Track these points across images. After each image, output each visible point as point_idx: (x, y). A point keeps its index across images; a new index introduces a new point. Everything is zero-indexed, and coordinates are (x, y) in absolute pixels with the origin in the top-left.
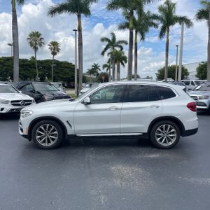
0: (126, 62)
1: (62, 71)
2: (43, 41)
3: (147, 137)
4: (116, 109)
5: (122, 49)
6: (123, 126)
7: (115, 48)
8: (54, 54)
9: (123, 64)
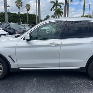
0: (63, 14)
1: (32, 19)
2: (22, 4)
3: (85, 71)
4: (56, 45)
5: (61, 7)
6: (62, 61)
7: (57, 7)
8: (28, 10)
9: (61, 15)
